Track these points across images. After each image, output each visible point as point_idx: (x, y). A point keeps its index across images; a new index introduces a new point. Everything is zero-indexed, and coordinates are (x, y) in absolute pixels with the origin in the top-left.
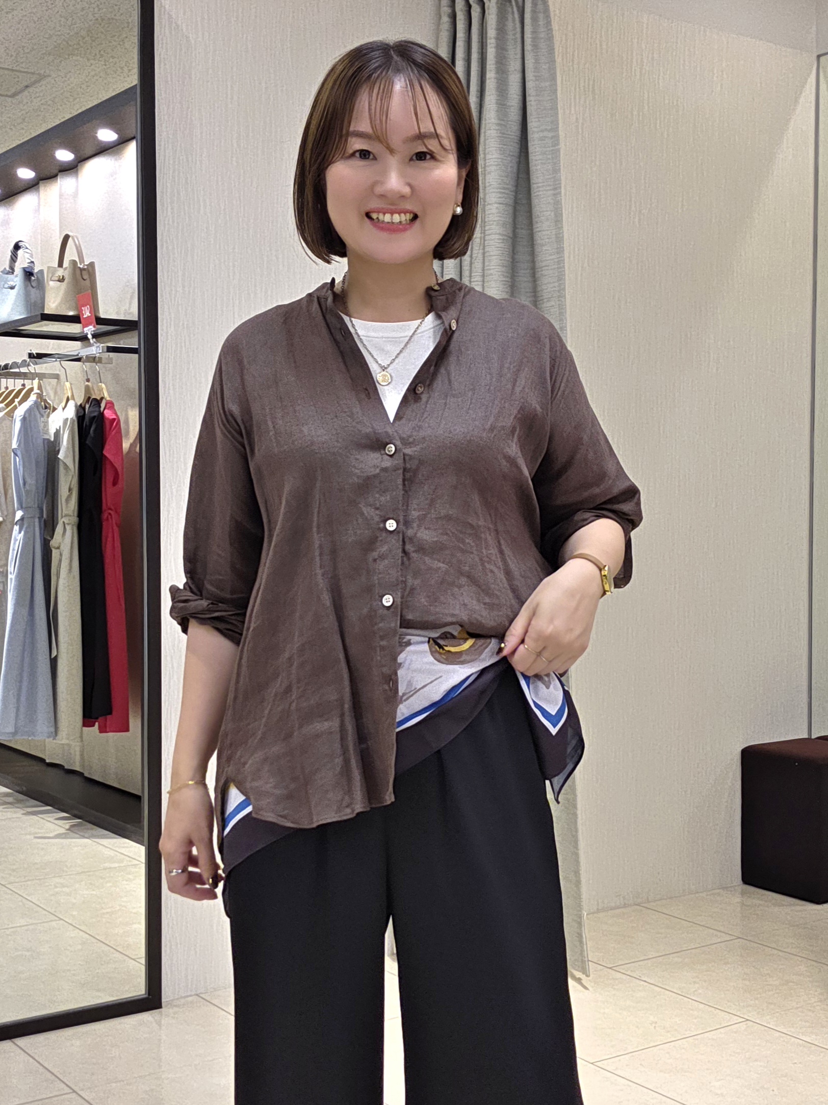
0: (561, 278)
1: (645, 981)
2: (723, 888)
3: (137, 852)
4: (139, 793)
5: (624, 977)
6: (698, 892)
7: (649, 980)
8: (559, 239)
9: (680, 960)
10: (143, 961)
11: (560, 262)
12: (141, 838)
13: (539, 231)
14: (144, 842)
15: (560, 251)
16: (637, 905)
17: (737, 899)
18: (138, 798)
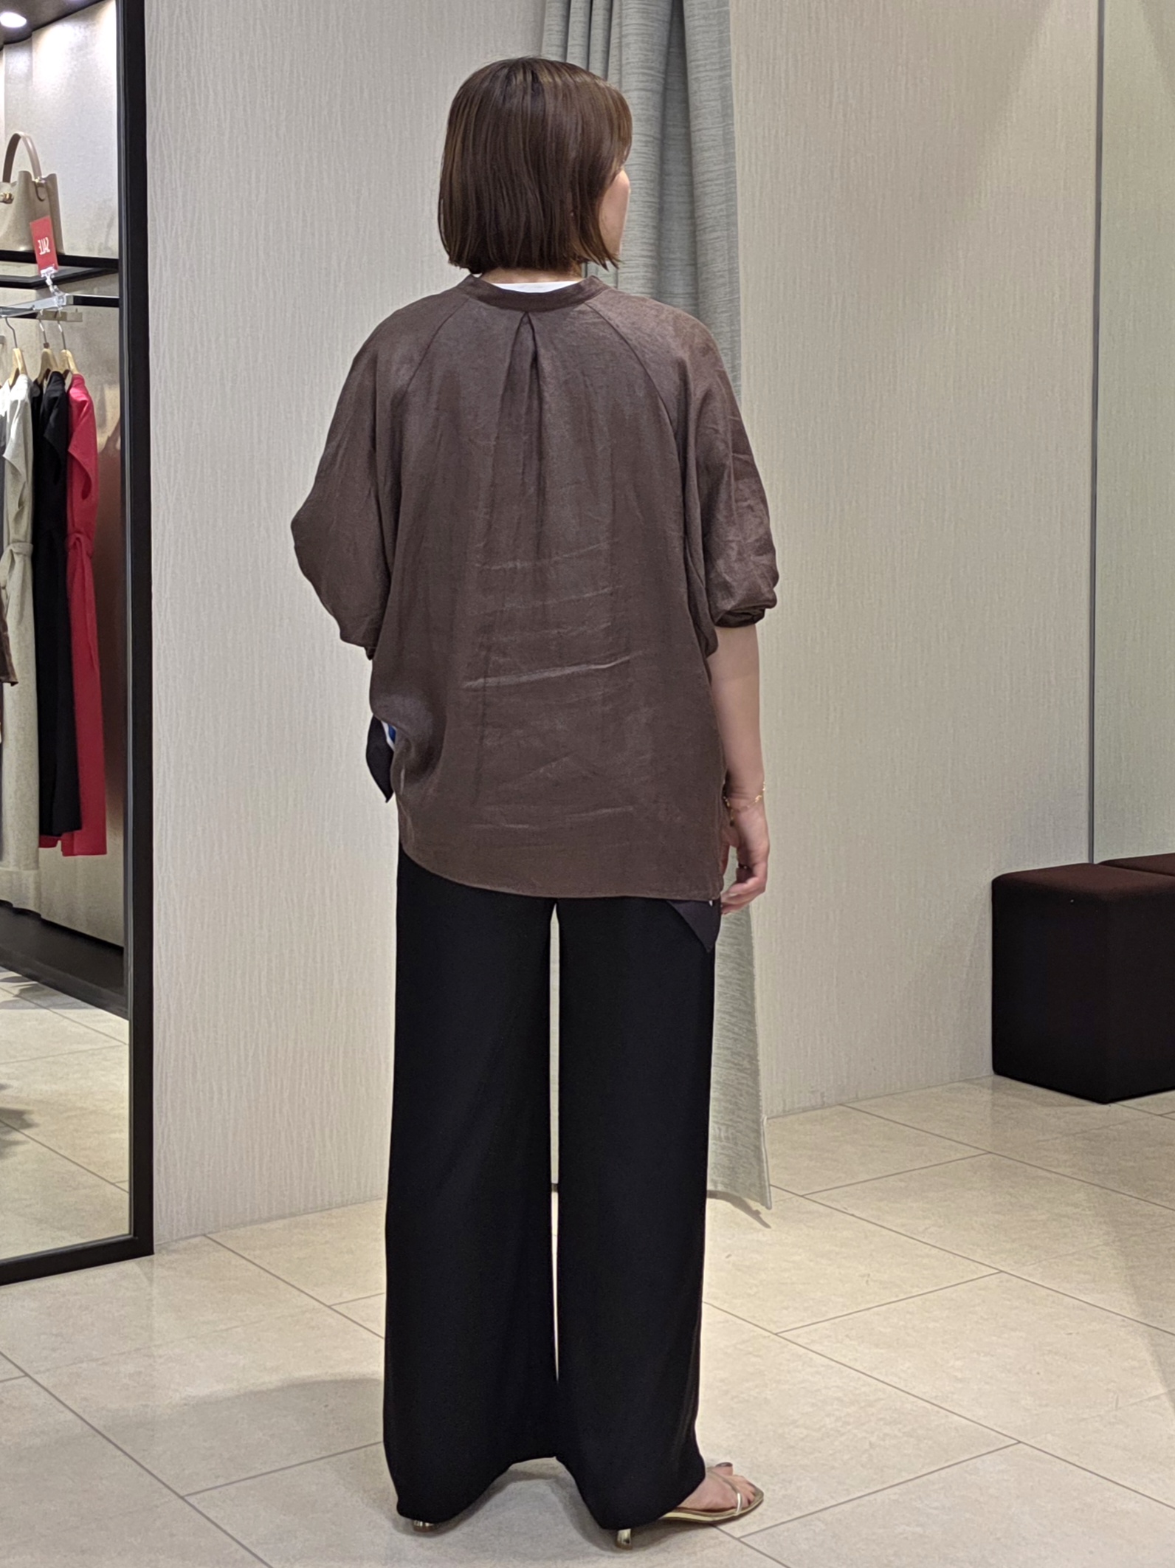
0: (730, 198)
1: (853, 1215)
2: (966, 1081)
3: (118, 1028)
4: (120, 943)
5: (822, 1208)
6: (929, 1087)
7: (856, 1213)
8: (728, 140)
9: (903, 1184)
10: (126, 1186)
11: (730, 175)
12: (124, 1009)
13: (699, 130)
14: (126, 1012)
15: (730, 158)
16: (841, 1105)
17: (986, 1096)
18: (119, 950)
